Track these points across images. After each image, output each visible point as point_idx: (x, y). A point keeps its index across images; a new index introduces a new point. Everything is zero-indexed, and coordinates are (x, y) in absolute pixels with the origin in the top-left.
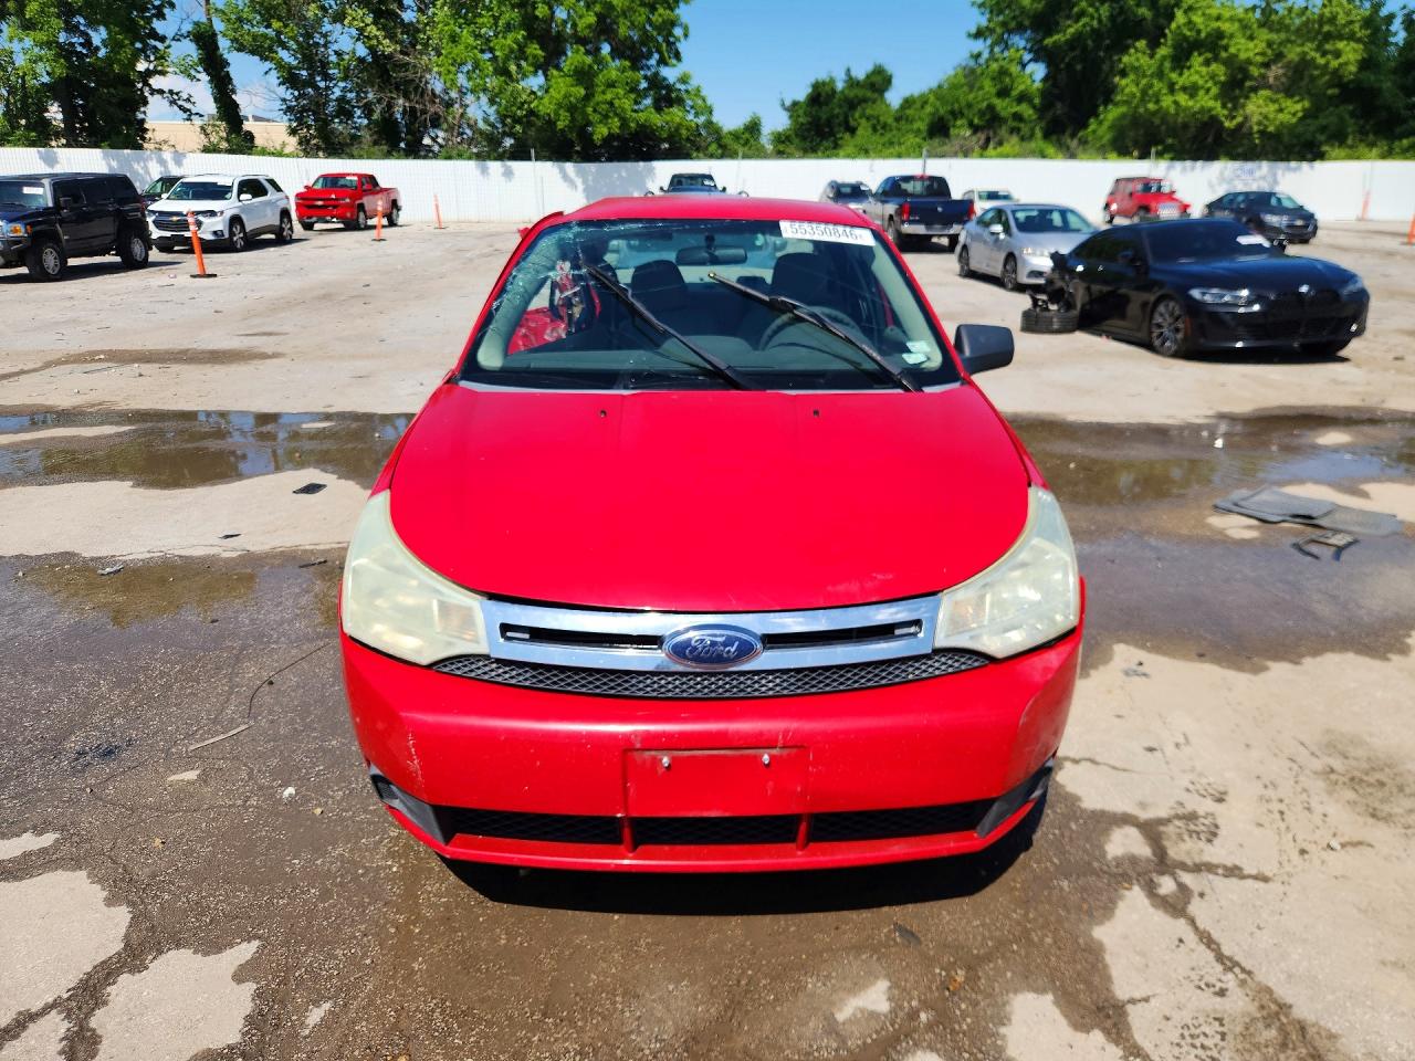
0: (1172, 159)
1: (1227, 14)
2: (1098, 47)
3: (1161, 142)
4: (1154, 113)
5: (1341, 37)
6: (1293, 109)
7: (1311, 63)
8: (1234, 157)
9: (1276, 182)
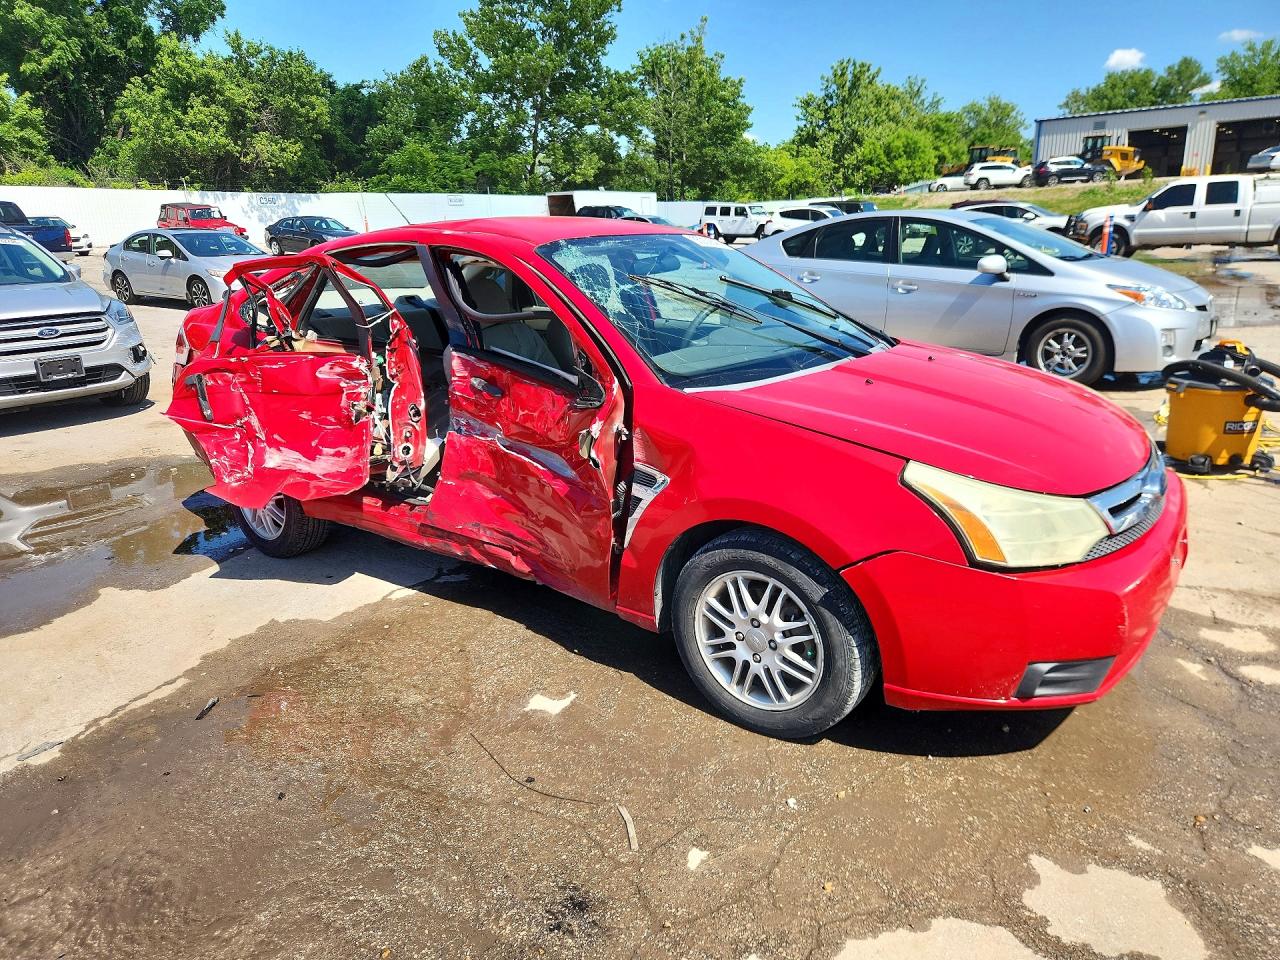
0: (202, 189)
1: (210, 63)
2: (78, 79)
3: (185, 173)
4: (172, 146)
5: (309, 92)
6: (293, 150)
7: (294, 112)
8: (256, 189)
9: (296, 210)
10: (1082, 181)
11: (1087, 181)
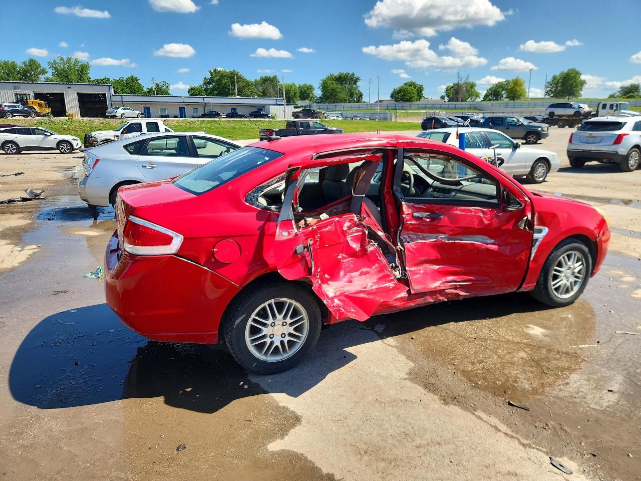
10: (24, 116)
11: (27, 117)
